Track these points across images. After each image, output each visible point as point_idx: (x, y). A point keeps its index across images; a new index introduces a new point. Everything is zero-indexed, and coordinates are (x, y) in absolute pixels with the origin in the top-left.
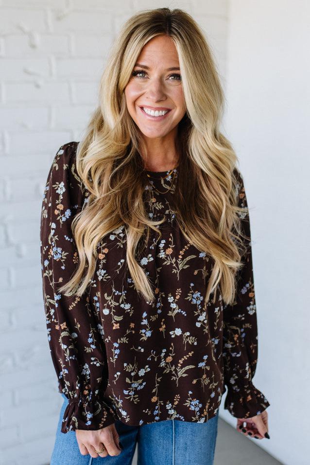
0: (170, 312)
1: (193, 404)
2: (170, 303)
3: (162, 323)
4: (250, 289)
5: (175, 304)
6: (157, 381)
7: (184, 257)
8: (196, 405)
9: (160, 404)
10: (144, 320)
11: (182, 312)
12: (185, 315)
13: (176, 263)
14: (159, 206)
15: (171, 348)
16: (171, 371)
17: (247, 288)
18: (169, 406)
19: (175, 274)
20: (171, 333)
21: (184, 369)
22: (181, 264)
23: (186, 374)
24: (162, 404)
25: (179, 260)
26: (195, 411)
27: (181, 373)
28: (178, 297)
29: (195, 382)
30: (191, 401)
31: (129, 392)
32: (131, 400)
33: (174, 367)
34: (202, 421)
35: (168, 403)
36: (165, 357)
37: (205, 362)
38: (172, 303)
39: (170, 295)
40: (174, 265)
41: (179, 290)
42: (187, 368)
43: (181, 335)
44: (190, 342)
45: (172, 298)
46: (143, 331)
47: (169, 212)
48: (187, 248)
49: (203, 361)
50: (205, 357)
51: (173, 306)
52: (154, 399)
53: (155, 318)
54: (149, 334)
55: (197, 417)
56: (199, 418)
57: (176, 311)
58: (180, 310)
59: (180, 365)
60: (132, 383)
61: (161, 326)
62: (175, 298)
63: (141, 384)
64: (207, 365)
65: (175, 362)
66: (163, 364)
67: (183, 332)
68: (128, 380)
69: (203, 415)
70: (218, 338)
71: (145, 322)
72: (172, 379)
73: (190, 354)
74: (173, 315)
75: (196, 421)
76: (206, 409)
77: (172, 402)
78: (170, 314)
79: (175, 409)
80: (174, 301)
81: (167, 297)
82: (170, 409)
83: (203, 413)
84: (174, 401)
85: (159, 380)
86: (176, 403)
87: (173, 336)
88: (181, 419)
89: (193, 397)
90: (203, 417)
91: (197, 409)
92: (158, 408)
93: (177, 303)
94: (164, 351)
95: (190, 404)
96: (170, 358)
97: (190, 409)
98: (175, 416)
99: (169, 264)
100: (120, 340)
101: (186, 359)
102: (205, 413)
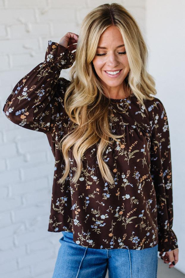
0: (123, 184)
1: (135, 239)
2: (123, 179)
3: (118, 191)
4: (168, 173)
5: (126, 180)
6: (113, 224)
7: (132, 151)
8: (136, 240)
9: (114, 239)
10: (106, 188)
11: (131, 184)
12: (133, 186)
13: (127, 154)
14: (116, 120)
15: (122, 206)
16: (122, 220)
17: (166, 173)
18: (119, 241)
19: (127, 161)
20: (123, 197)
21: (130, 219)
22: (130, 155)
23: (132, 221)
24: (116, 239)
25: (129, 152)
26: (135, 243)
27: (128, 221)
28: (128, 175)
29: (136, 226)
30: (133, 237)
31: (94, 227)
32: (95, 231)
33: (124, 218)
34: (139, 248)
35: (119, 238)
36: (119, 211)
37: (143, 214)
38: (124, 178)
39: (123, 174)
40: (126, 155)
41: (129, 171)
42: (132, 218)
43: (129, 199)
44: (135, 203)
45: (124, 175)
46: (105, 194)
47: (122, 124)
48: (134, 146)
49: (141, 213)
50: (143, 211)
51: (125, 180)
52: (111, 235)
53: (113, 187)
54: (108, 196)
55: (136, 247)
56: (137, 247)
57: (127, 184)
58: (129, 183)
59: (127, 216)
60: (96, 221)
61: (117, 193)
62: (126, 176)
63: (102, 224)
64: (144, 216)
65: (124, 215)
66: (117, 215)
67: (131, 197)
68: (94, 219)
69: (139, 245)
70: (152, 200)
71: (106, 189)
72: (122, 224)
73: (135, 210)
74: (125, 186)
75: (135, 249)
76: (142, 242)
77: (122, 238)
78: (123, 185)
79: (123, 242)
80: (125, 177)
81: (121, 174)
82: (120, 242)
83: (140, 244)
84: (123, 238)
85: (114, 224)
86: (124, 239)
87: (124, 199)
88: (127, 248)
89: (135, 235)
90: (140, 247)
91: (137, 242)
92: (113, 241)
93: (127, 179)
94: (118, 207)
95: (133, 239)
96: (122, 212)
97: (132, 242)
98: (123, 246)
99: (122, 154)
100: (90, 195)
101: (132, 213)
102: (141, 244)
